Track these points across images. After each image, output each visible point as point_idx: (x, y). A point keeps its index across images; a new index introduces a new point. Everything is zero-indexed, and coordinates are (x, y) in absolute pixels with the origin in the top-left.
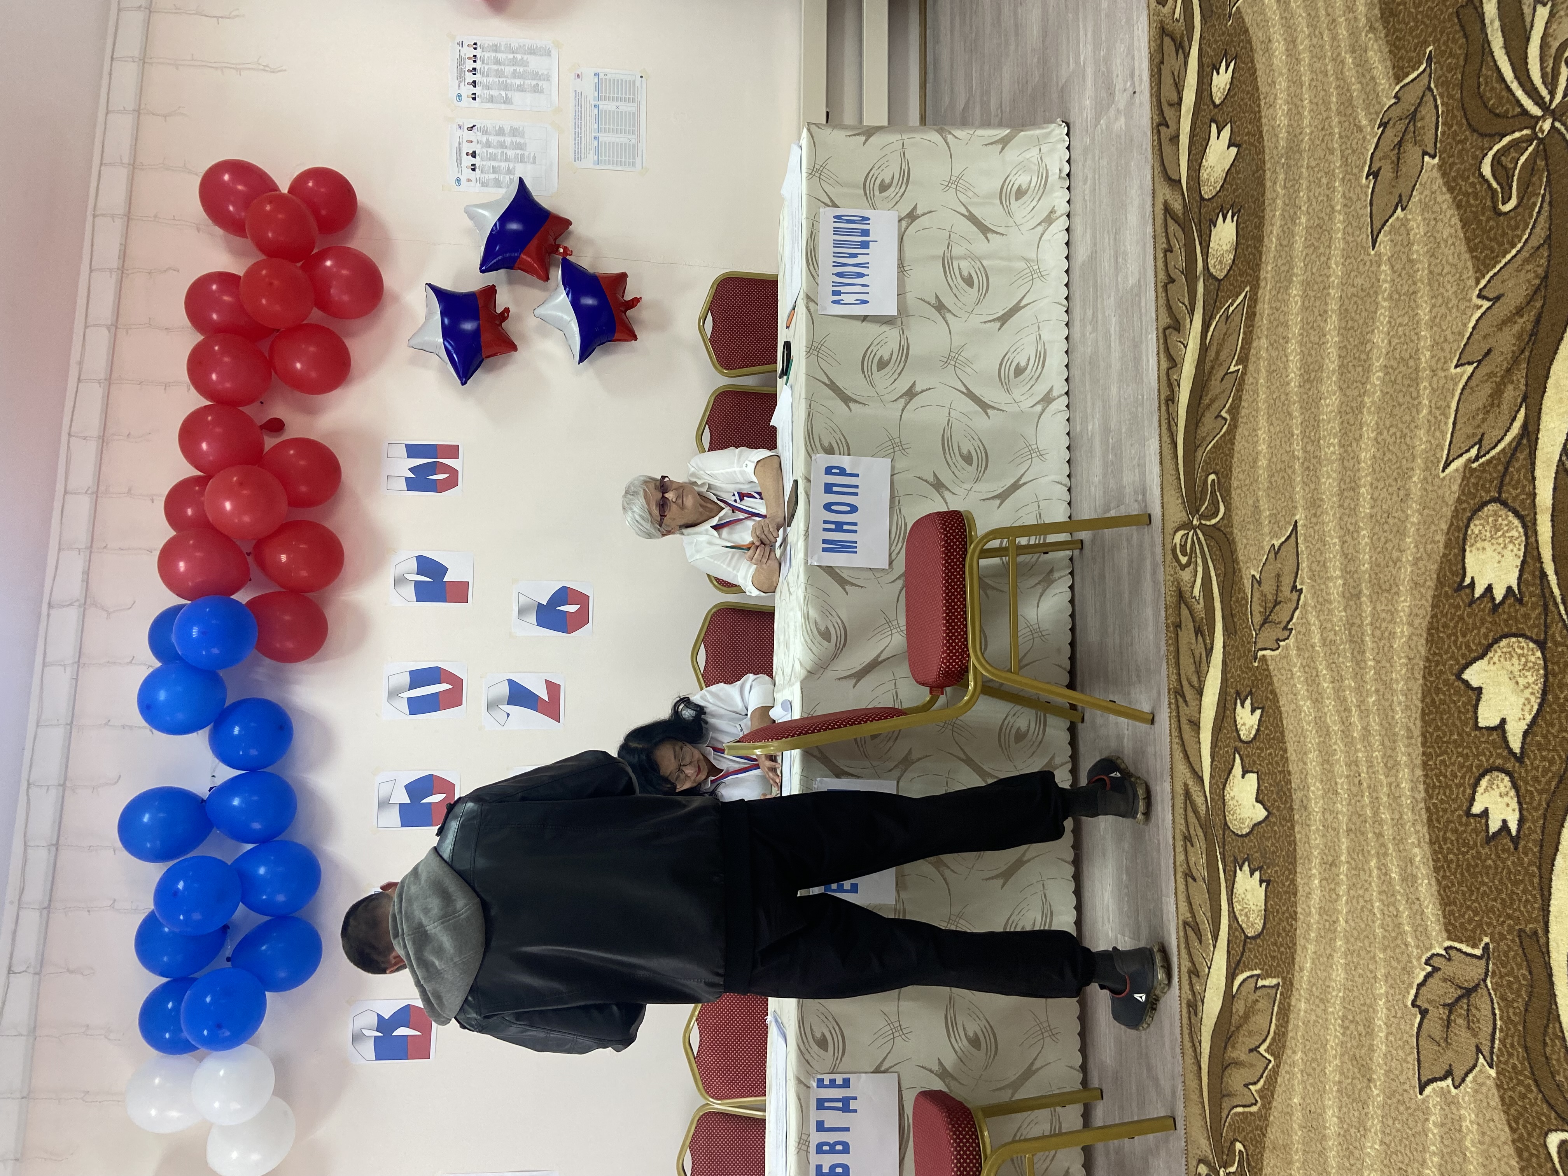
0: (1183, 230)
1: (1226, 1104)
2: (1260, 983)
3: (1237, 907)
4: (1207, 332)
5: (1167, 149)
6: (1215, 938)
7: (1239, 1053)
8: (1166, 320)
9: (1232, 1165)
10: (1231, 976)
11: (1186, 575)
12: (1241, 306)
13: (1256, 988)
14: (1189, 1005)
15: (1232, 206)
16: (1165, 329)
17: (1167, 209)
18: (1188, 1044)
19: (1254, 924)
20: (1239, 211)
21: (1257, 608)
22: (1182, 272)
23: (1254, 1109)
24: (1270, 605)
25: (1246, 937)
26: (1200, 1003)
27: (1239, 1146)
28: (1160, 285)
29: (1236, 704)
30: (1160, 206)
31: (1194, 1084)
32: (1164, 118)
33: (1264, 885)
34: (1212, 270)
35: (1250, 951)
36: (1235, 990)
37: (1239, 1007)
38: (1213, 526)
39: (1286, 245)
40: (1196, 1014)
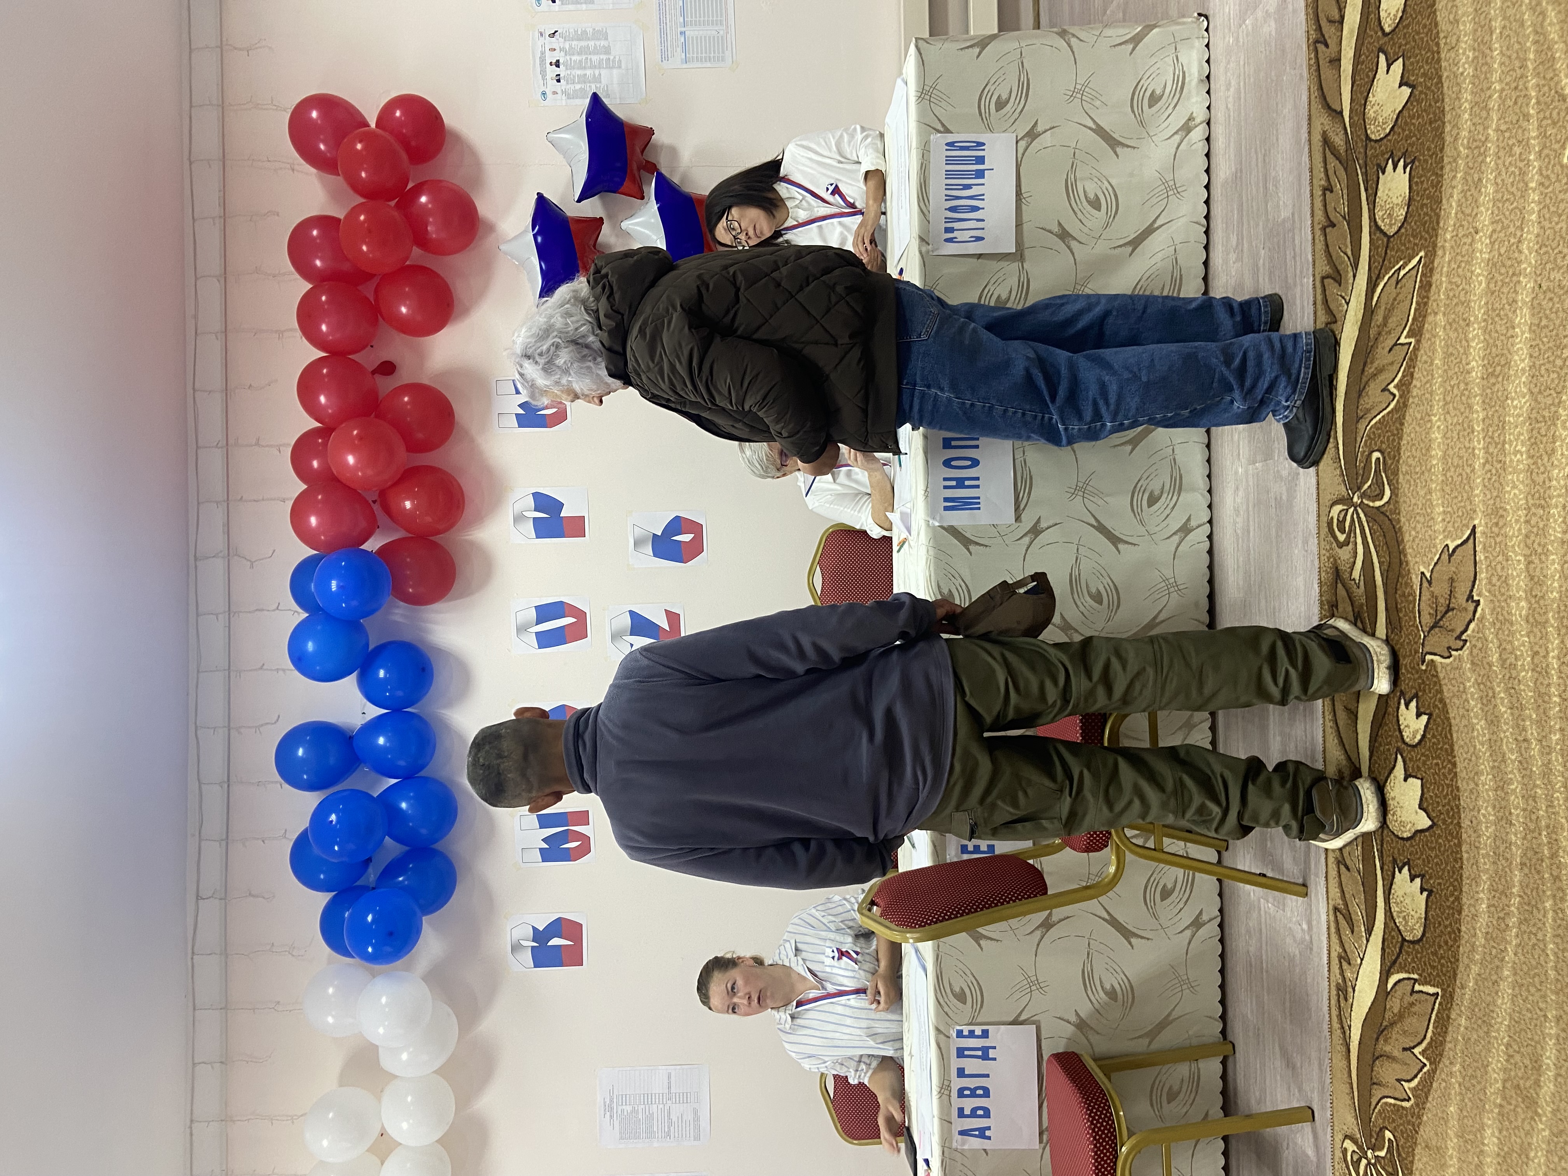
0: (1346, 169)
1: (1377, 1093)
2: (1417, 987)
3: (1395, 909)
4: (1373, 292)
5: (1327, 72)
6: (1369, 931)
7: (1392, 1046)
8: (1324, 268)
9: (1381, 1149)
10: (1385, 974)
11: (1344, 554)
12: (1414, 272)
13: (1413, 992)
14: (1338, 988)
15: (1404, 154)
16: (1323, 278)
17: (1326, 141)
18: (1336, 1025)
19: (1413, 929)
20: (1413, 162)
21: (1426, 610)
22: (1344, 218)
23: (1405, 1104)
24: (1442, 609)
25: (1404, 940)
26: (1350, 990)
27: (1388, 1135)
28: (1318, 227)
29: (1399, 703)
30: (1317, 138)
31: (1341, 1064)
32: (1323, 36)
33: (1425, 894)
34: (1380, 223)
35: (1408, 953)
36: (1389, 986)
37: (1394, 1005)
38: (1378, 508)
39: (1468, 215)
40: (1346, 999)
